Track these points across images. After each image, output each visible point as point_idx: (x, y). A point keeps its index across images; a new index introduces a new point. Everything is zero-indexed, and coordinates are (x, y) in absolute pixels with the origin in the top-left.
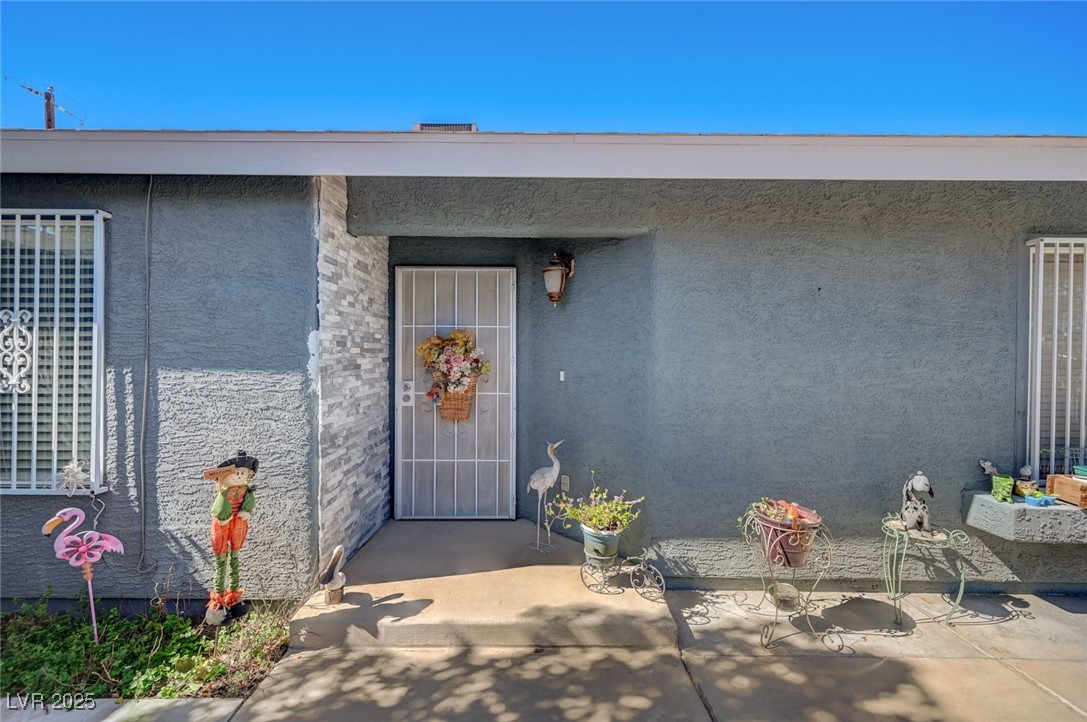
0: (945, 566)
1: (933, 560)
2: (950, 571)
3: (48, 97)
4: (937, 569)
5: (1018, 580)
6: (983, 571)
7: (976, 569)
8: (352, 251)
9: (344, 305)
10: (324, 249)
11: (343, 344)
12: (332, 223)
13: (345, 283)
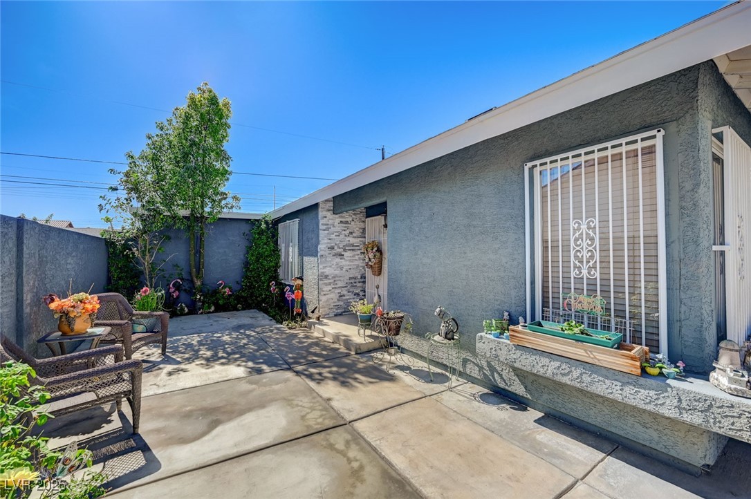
0: (488, 373)
1: (483, 368)
2: (491, 377)
3: (383, 149)
4: (484, 374)
5: (530, 398)
6: (509, 384)
7: (504, 381)
8: (337, 219)
9: (333, 236)
10: (321, 222)
11: (332, 248)
12: (325, 213)
13: (332, 229)
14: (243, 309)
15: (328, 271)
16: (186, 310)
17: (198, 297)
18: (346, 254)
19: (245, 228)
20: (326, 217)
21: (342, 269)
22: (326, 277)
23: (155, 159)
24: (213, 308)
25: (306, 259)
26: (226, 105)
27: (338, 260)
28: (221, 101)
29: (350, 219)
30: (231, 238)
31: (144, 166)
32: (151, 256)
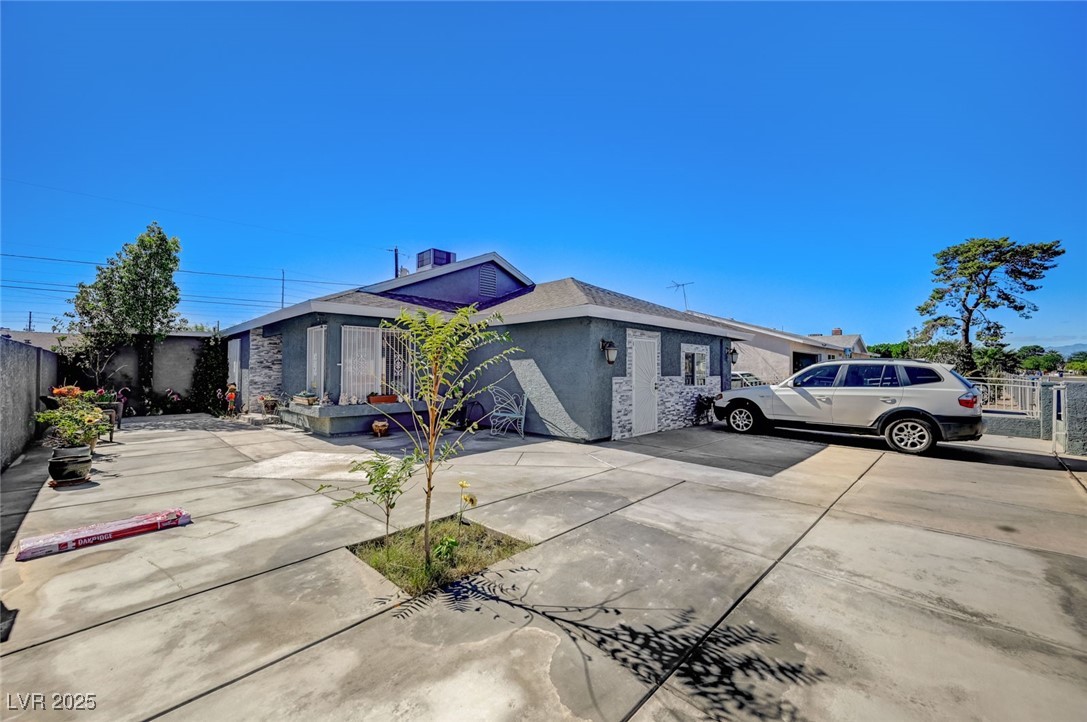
8: (266, 342)
9: (262, 354)
10: (251, 343)
11: (262, 362)
12: (255, 337)
13: (262, 349)
14: (191, 412)
15: (257, 379)
16: (134, 413)
17: (147, 401)
18: (274, 367)
19: (196, 344)
20: (255, 341)
21: (270, 377)
22: (256, 383)
23: (106, 287)
24: (161, 412)
25: (244, 370)
26: (175, 243)
27: (267, 371)
28: (170, 240)
29: (278, 341)
30: (181, 353)
31: (95, 294)
32: (101, 368)
